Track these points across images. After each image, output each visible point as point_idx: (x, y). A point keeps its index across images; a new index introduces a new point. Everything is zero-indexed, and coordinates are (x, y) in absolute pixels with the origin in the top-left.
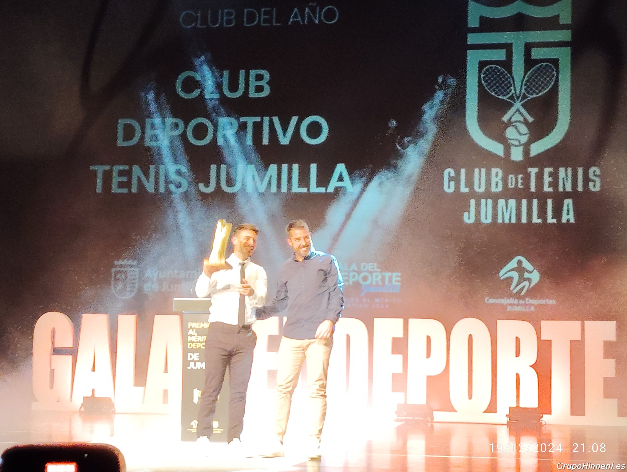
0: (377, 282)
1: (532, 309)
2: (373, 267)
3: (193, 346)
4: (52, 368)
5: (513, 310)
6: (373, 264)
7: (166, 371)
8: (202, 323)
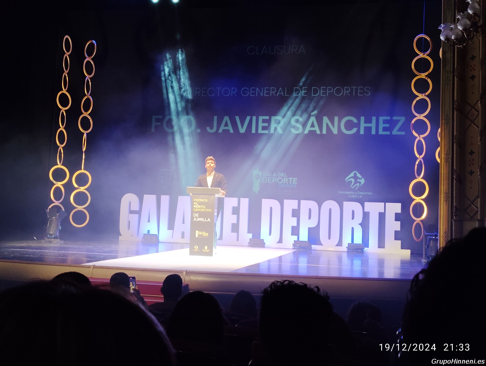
0: (286, 182)
1: (361, 197)
2: (284, 175)
3: (196, 210)
4: (129, 220)
5: (351, 197)
6: (284, 173)
7: (184, 223)
8: (200, 200)
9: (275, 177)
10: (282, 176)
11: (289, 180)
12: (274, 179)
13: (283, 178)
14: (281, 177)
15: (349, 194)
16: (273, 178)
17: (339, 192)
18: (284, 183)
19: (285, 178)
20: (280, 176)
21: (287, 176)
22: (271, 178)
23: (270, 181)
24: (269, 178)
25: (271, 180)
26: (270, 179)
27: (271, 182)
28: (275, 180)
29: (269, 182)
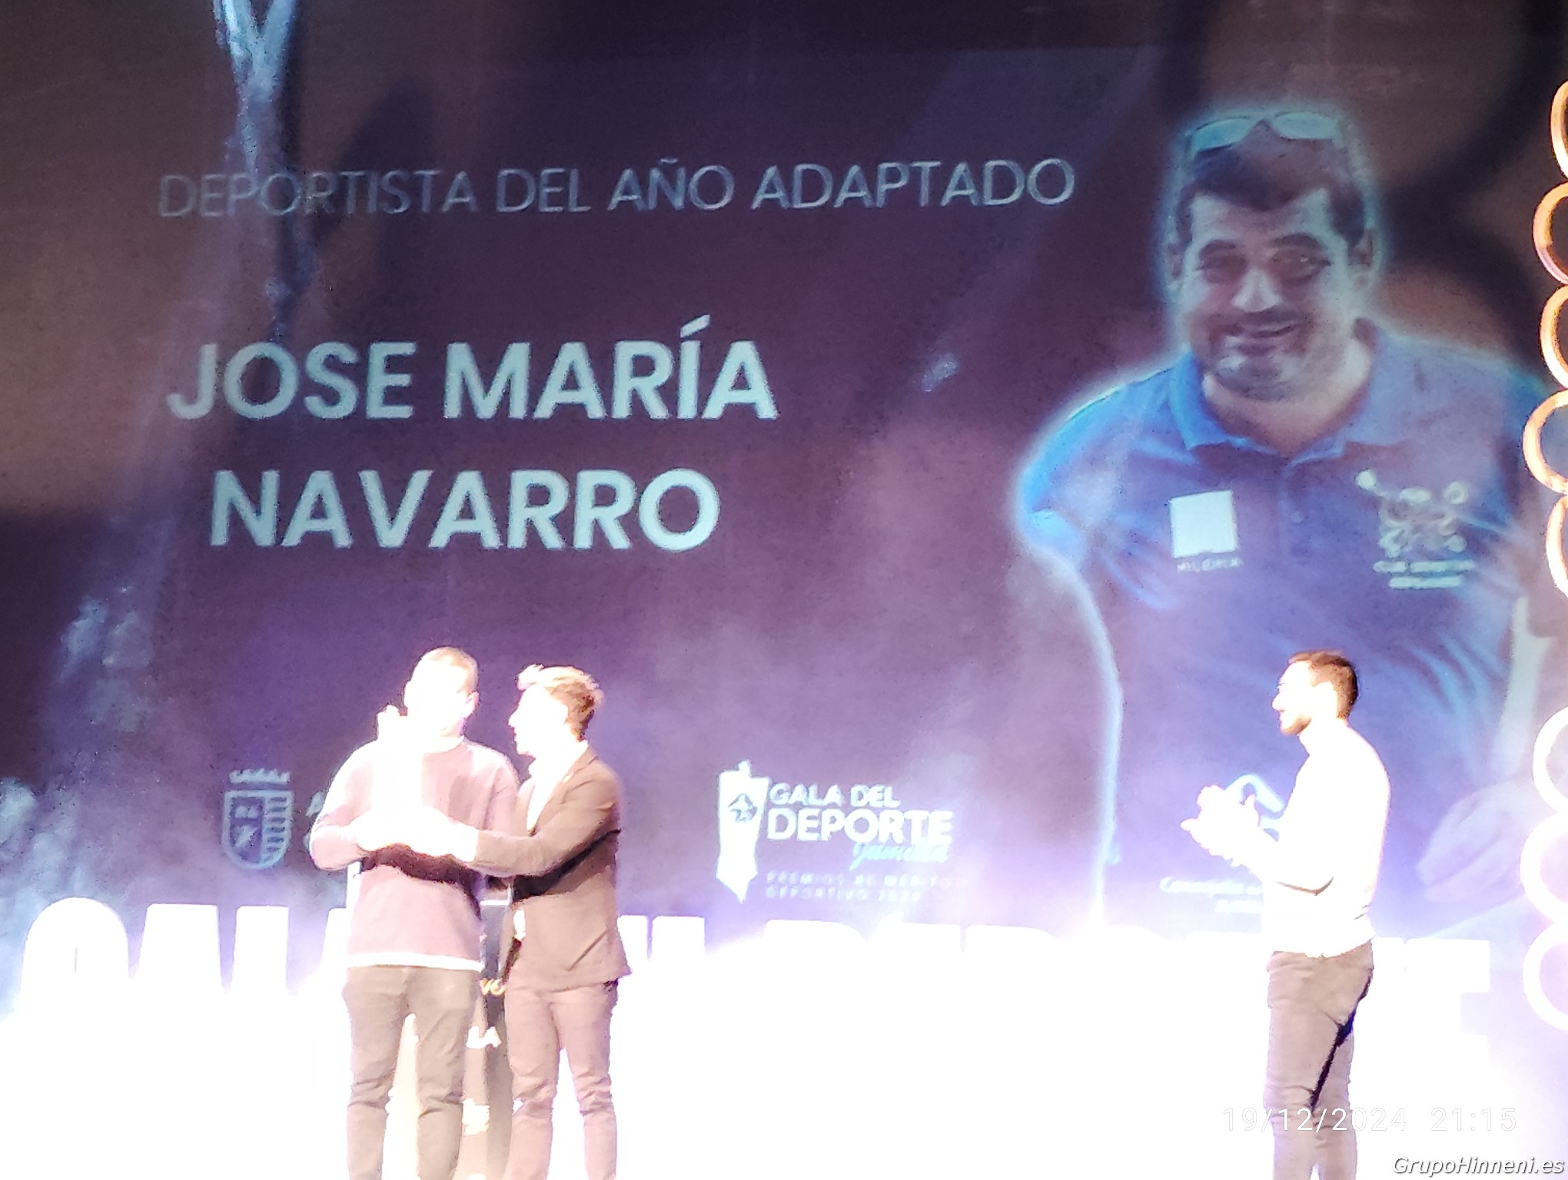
0: (891, 834)
2: (881, 796)
6: (881, 788)
9: (833, 806)
10: (873, 804)
11: (907, 826)
12: (833, 820)
13: (877, 811)
14: (868, 806)
15: (1218, 896)
16: (827, 814)
17: (1169, 885)
18: (883, 838)
19: (885, 815)
20: (863, 803)
21: (897, 804)
22: (815, 812)
23: (809, 830)
24: (804, 813)
25: (814, 824)
26: (809, 818)
27: (814, 837)
28: (836, 827)
29: (803, 836)
